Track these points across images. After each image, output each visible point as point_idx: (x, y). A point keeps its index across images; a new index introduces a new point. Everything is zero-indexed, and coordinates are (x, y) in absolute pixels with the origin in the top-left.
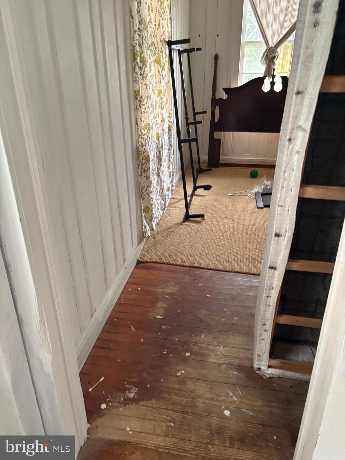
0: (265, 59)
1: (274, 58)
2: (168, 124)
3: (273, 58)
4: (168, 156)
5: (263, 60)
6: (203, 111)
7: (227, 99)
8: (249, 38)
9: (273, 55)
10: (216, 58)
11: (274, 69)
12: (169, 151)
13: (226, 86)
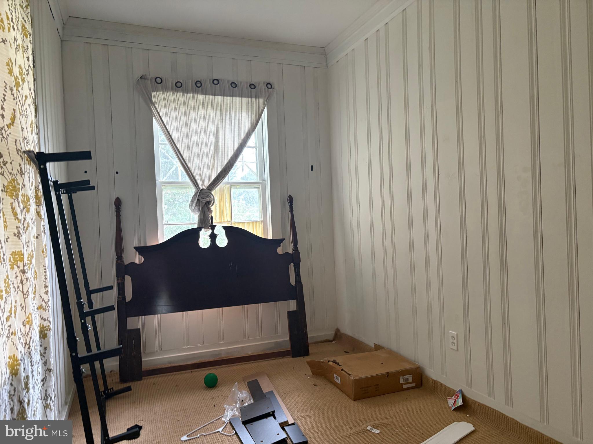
0: (196, 205)
1: (209, 203)
2: (38, 324)
3: (207, 204)
4: (43, 395)
5: (194, 205)
6: (101, 287)
7: (142, 263)
8: (165, 178)
9: (208, 199)
10: (118, 203)
11: (212, 217)
12: (44, 384)
13: (138, 244)
